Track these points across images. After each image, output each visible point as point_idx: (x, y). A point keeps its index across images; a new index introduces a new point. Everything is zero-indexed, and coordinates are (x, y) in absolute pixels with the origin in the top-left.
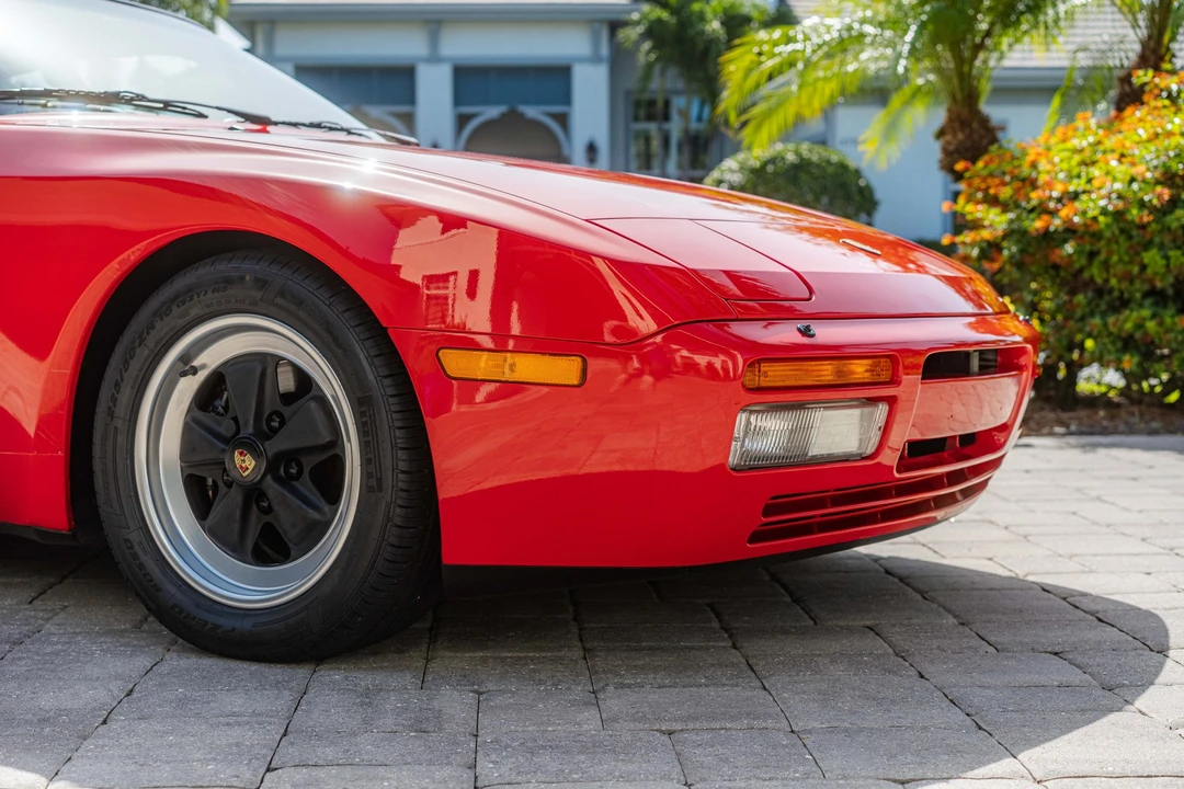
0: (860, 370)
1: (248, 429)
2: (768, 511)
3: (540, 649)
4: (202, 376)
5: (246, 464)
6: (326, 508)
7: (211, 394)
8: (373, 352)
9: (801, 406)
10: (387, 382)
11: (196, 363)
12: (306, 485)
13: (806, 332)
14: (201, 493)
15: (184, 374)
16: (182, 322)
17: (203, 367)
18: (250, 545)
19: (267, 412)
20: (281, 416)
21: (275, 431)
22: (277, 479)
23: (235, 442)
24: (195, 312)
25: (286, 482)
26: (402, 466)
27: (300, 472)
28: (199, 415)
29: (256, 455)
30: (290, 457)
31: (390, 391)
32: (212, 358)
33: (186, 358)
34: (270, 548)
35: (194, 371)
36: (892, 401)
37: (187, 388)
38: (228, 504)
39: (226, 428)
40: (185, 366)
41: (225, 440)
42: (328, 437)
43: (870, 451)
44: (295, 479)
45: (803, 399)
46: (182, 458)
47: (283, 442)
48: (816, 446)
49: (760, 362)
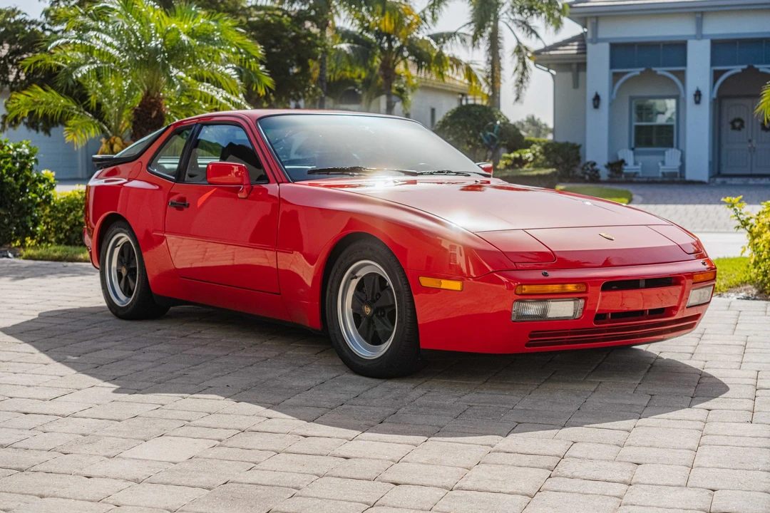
0: (571, 287)
1: (369, 299)
2: (530, 336)
3: (468, 381)
4: (359, 279)
5: (368, 310)
6: (390, 326)
7: (360, 287)
8: (402, 276)
9: (545, 300)
10: (405, 286)
11: (357, 275)
12: (386, 320)
13: (545, 275)
14: (357, 318)
15: (352, 279)
16: (350, 261)
17: (359, 276)
18: (370, 338)
19: (376, 293)
20: (379, 294)
21: (377, 299)
22: (377, 316)
24: (354, 258)
25: (379, 317)
26: (409, 314)
27: (384, 314)
28: (359, 294)
29: (371, 308)
30: (382, 309)
31: (406, 289)
32: (361, 273)
33: (354, 272)
34: (376, 340)
35: (356, 278)
36: (586, 299)
37: (354, 283)
38: (364, 321)
39: (363, 298)
40: (353, 275)
41: (363, 302)
42: (391, 303)
43: (577, 316)
44: (383, 316)
45: (543, 298)
46: (352, 307)
47: (378, 304)
48: (551, 314)
49: (522, 285)
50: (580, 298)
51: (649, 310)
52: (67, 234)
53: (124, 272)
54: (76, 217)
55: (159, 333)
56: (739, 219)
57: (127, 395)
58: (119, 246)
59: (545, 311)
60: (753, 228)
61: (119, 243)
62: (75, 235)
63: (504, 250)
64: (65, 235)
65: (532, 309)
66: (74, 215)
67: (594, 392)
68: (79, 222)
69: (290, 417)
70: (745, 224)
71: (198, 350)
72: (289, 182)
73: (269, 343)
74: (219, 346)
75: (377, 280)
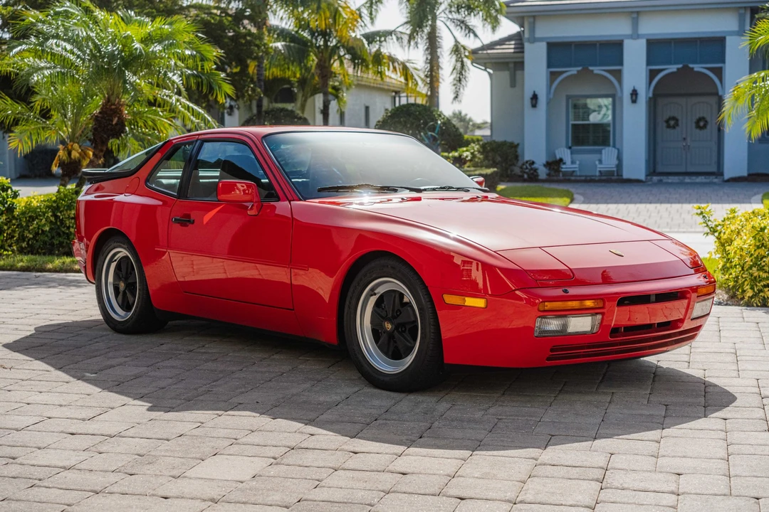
0: (589, 303)
1: (390, 315)
2: (552, 350)
3: (487, 393)
4: (377, 296)
5: (389, 326)
6: (412, 341)
7: (378, 304)
8: (425, 293)
9: (565, 316)
10: (429, 303)
11: (376, 292)
12: (407, 335)
13: (566, 291)
14: (376, 334)
15: (372, 295)
16: (370, 279)
17: (378, 293)
18: (390, 353)
19: (396, 310)
20: (400, 311)
21: (398, 316)
22: (398, 332)
23: (386, 319)
24: (373, 276)
25: (400, 333)
26: (432, 331)
27: (405, 330)
28: (376, 308)
29: (392, 324)
30: (403, 325)
31: (429, 306)
32: (381, 290)
33: (373, 289)
34: (396, 355)
35: (375, 294)
36: (603, 314)
37: (373, 300)
38: (383, 338)
39: (384, 314)
40: (372, 293)
41: (382, 317)
42: (413, 319)
43: (595, 331)
44: (404, 332)
45: (563, 314)
46: (371, 323)
47: (399, 320)
48: (571, 329)
49: (544, 302)
50: (597, 314)
51: (658, 324)
52: (30, 243)
53: (122, 286)
54: (39, 226)
55: (164, 347)
56: (707, 225)
57: (162, 413)
58: (115, 260)
59: (565, 326)
60: (722, 234)
61: (115, 258)
62: (38, 244)
63: (526, 268)
64: (28, 244)
65: (553, 325)
66: (37, 223)
67: (610, 402)
68: (42, 230)
69: (331, 433)
70: (713, 231)
71: (210, 365)
72: (300, 200)
73: (276, 357)
74: (230, 361)
75: (397, 296)
